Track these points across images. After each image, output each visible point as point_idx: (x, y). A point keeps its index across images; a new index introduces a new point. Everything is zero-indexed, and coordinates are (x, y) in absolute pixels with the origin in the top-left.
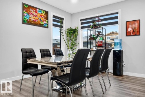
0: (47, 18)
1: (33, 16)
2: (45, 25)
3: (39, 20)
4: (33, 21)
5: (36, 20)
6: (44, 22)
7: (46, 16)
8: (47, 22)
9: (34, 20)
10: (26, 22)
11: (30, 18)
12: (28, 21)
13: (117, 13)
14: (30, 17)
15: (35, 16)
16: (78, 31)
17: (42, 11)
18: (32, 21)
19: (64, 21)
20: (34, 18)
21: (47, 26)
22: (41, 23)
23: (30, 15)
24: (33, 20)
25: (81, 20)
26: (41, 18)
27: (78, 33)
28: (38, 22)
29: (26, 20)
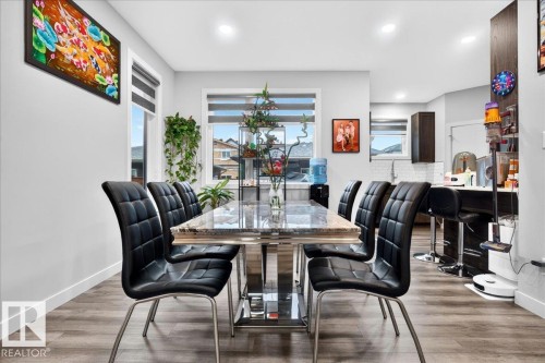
0: (116, 67)
1: (71, 41)
2: (111, 91)
3: (93, 66)
4: (72, 62)
5: (80, 63)
6: (109, 78)
7: (112, 57)
8: (116, 82)
9: (75, 60)
10: (43, 60)
11: (60, 48)
12: (53, 56)
13: (314, 96)
14: (59, 43)
15: (78, 42)
16: (198, 127)
17: (102, 33)
18: (65, 61)
19: (159, 90)
20: (75, 51)
21: (115, 94)
22: (98, 80)
23: (61, 34)
24: (71, 57)
25: (209, 97)
26: (96, 58)
27: (198, 133)
28: (89, 73)
29: (43, 51)
